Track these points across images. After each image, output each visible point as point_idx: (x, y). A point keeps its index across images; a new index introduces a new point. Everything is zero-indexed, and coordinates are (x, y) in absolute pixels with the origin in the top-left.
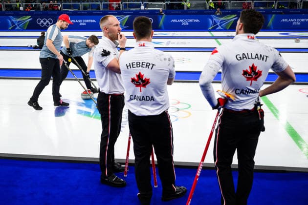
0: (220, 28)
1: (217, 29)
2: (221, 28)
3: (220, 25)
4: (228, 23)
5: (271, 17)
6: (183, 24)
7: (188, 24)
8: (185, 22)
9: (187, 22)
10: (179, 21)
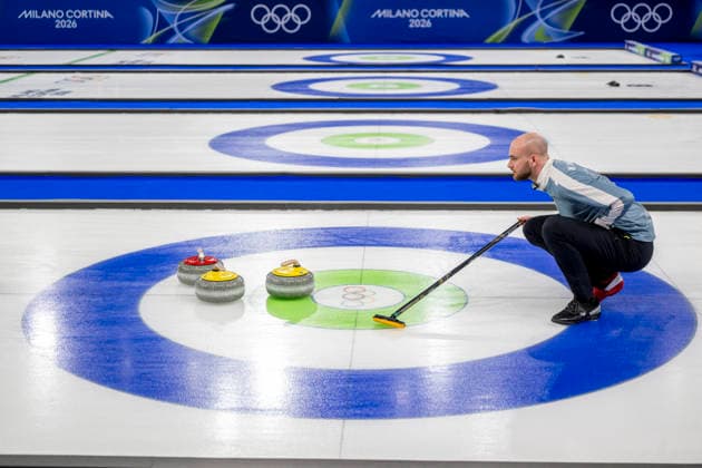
0: (178, 37)
1: (173, 40)
2: (184, 40)
3: (181, 28)
4: (204, 24)
5: (340, 5)
6: (60, 24)
7: (74, 25)
8: (65, 18)
9: (72, 20)
10: (44, 14)
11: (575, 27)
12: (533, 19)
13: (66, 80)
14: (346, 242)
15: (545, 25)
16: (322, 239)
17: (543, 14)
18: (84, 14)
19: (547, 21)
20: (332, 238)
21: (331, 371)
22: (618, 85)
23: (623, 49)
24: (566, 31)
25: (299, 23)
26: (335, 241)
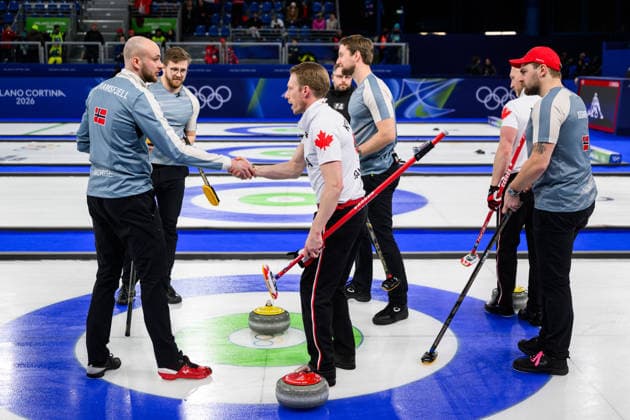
6: (20, 101)
7: (33, 102)
8: (25, 96)
9: (31, 98)
10: (7, 92)
11: (447, 106)
12: (414, 99)
13: (23, 148)
14: (258, 288)
15: (424, 104)
16: (238, 285)
17: (422, 95)
18: (40, 93)
19: (425, 101)
20: (246, 285)
21: (245, 406)
22: (483, 153)
23: (487, 123)
24: (440, 109)
25: (222, 101)
26: (249, 287)
